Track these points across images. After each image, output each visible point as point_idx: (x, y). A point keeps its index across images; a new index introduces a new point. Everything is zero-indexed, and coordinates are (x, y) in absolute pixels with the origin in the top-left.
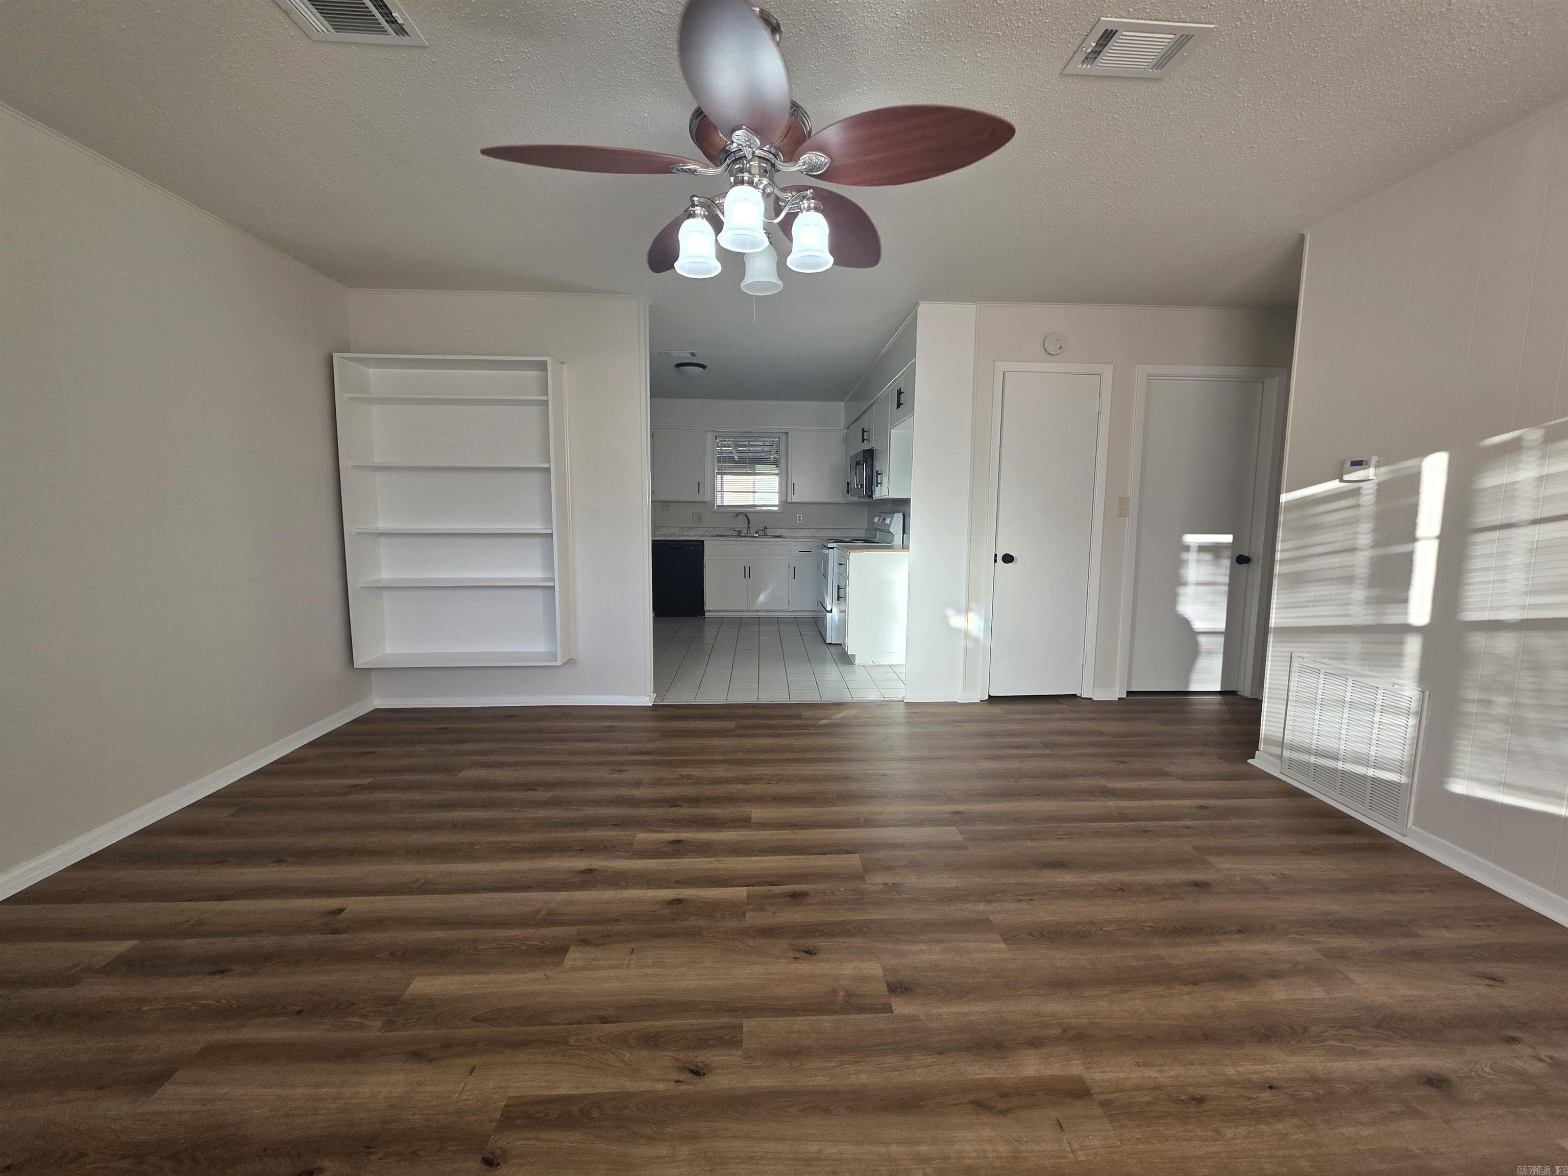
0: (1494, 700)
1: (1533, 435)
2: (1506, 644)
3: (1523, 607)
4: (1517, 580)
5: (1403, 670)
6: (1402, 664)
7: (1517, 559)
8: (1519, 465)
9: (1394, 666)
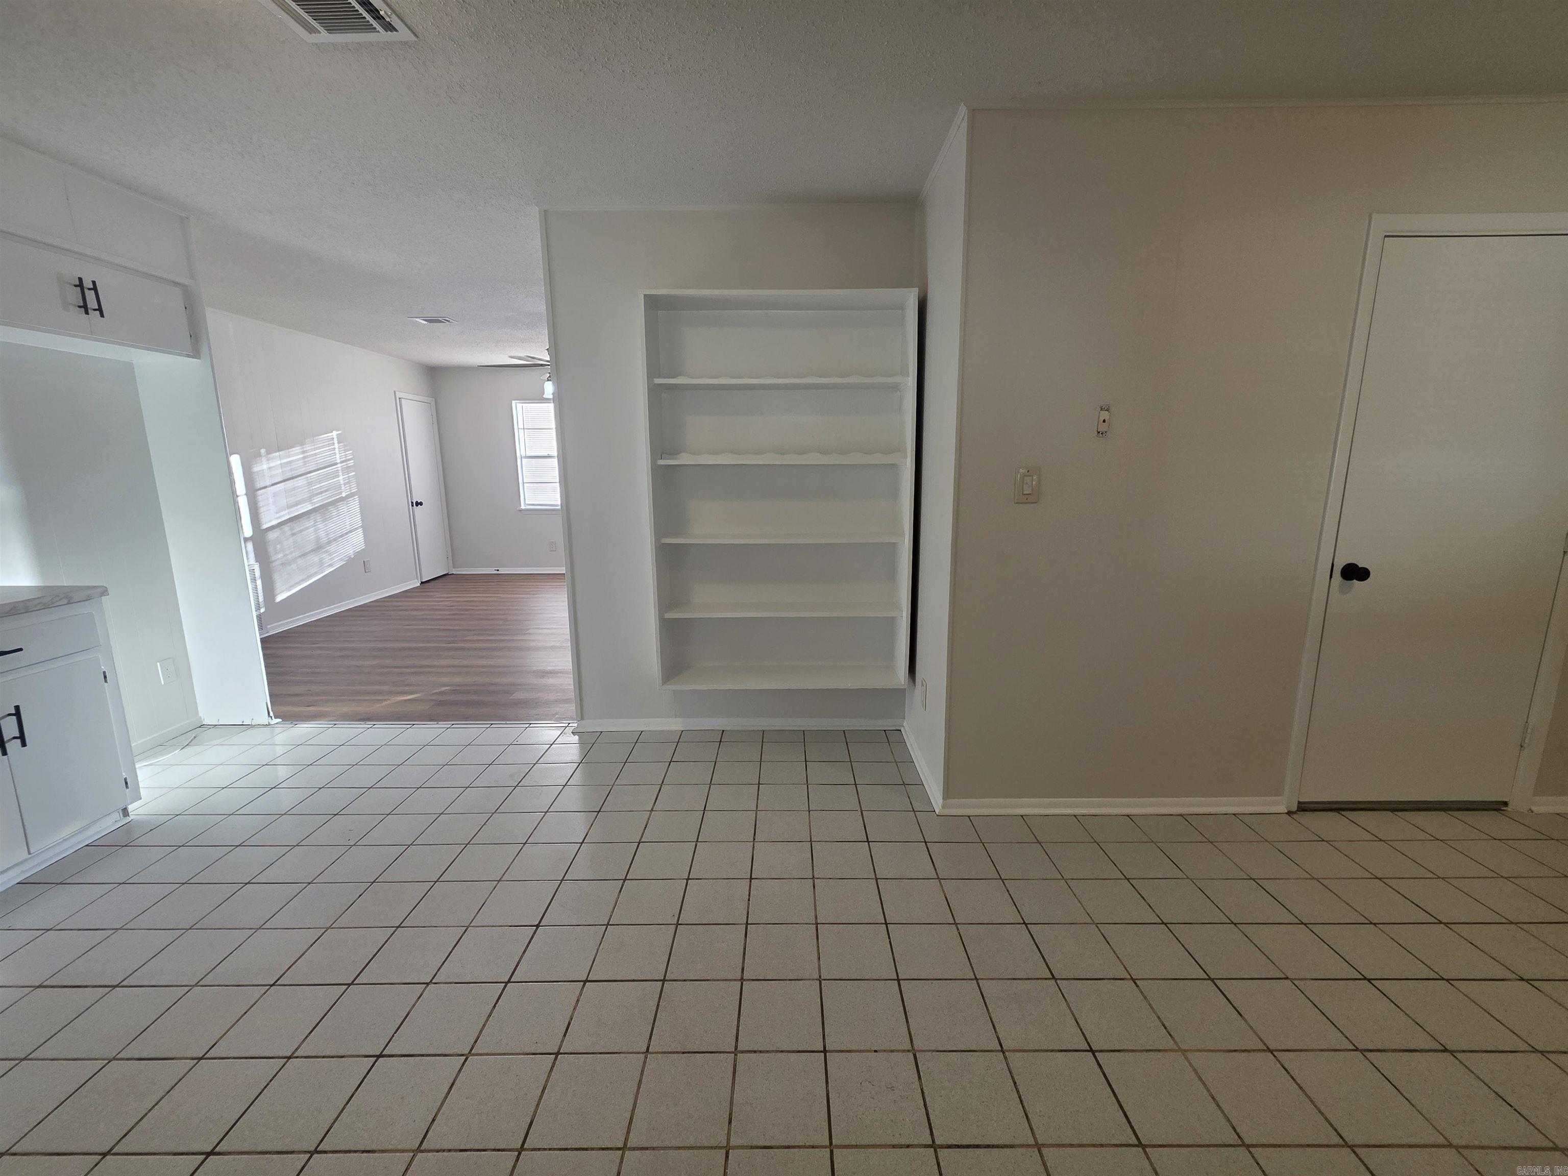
0: (279, 557)
2: (276, 533)
3: (277, 518)
4: (273, 508)
7: (271, 501)
8: (262, 462)
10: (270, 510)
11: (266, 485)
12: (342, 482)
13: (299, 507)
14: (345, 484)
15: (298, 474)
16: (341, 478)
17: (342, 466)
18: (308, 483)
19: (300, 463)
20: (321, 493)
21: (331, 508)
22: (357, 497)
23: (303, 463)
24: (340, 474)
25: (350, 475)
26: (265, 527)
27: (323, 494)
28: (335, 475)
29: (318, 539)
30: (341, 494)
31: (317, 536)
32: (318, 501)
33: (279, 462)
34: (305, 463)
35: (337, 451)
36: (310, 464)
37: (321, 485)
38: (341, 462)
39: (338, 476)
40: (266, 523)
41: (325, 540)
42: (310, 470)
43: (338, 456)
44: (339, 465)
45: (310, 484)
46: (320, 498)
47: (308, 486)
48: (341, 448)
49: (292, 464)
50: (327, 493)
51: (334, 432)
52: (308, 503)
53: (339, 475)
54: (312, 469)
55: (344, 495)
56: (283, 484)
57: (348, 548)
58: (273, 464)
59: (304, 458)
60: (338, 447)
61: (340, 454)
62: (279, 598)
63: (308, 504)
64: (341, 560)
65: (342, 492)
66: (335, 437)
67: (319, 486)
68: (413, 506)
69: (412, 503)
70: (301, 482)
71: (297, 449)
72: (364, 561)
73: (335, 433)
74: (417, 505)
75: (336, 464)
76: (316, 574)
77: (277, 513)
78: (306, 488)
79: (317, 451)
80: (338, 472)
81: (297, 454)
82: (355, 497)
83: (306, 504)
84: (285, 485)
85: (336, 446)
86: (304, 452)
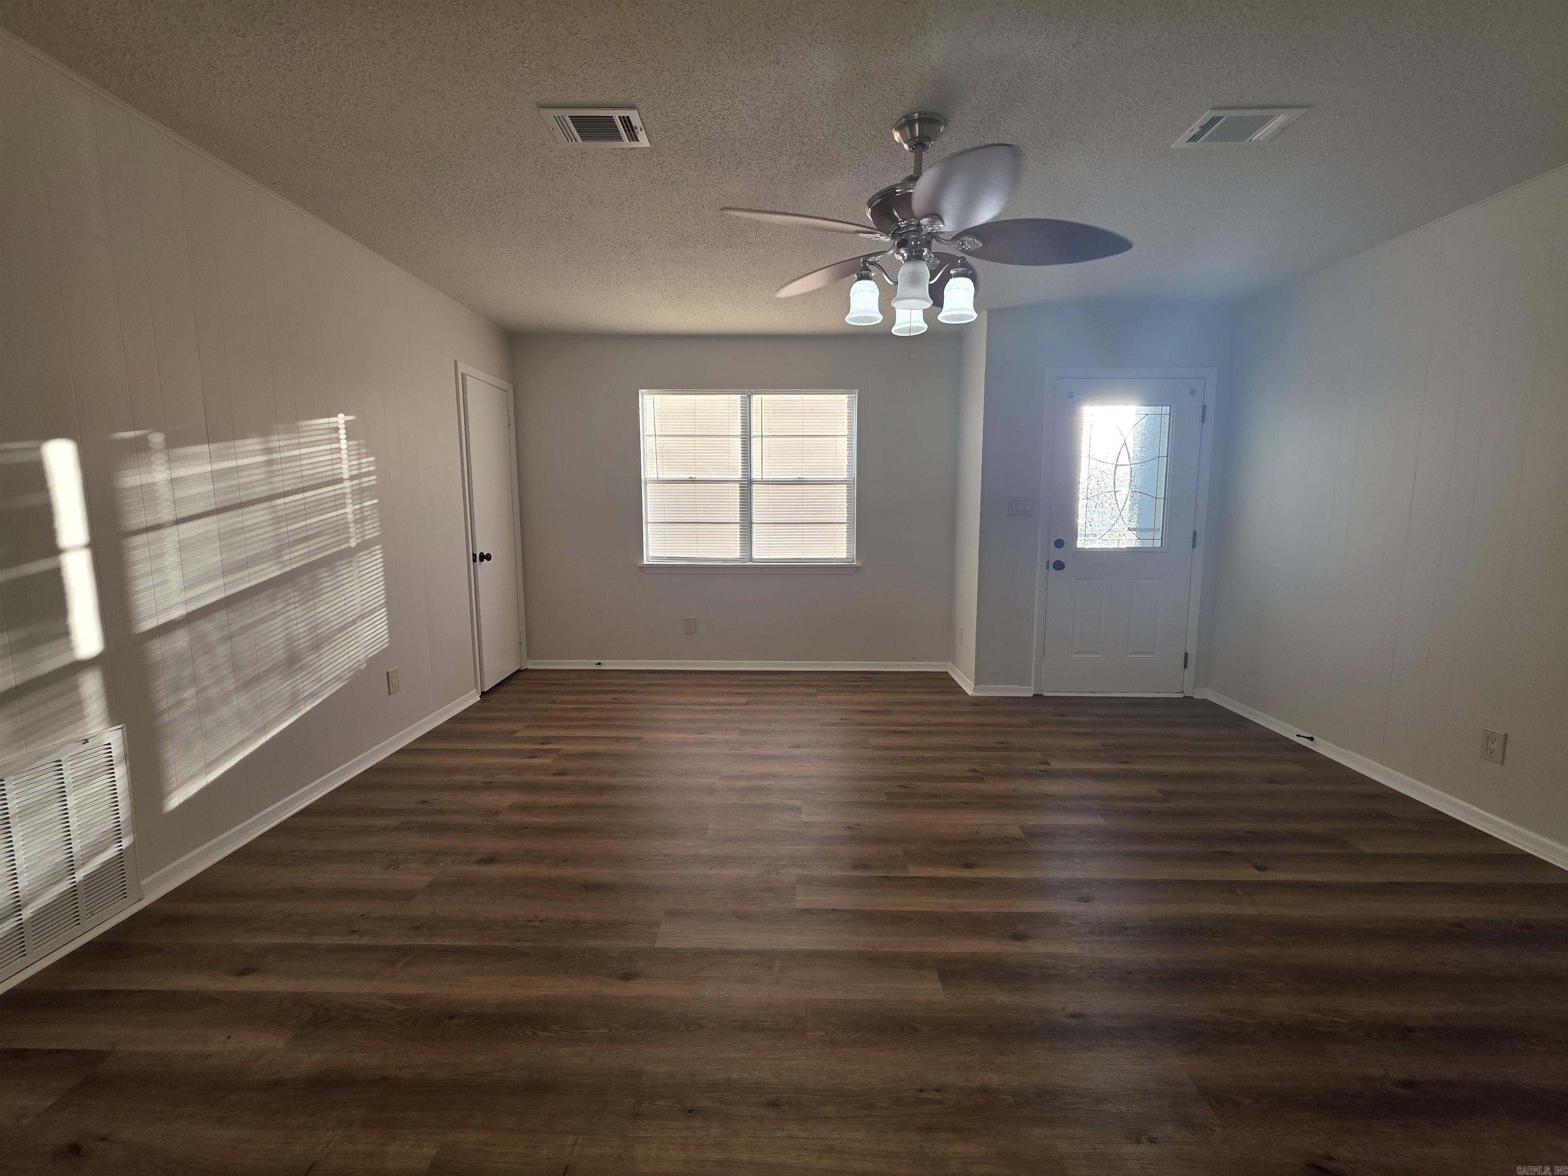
0: (183, 697)
1: (157, 439)
2: (181, 640)
3: (186, 602)
4: (175, 578)
5: (87, 720)
6: (85, 713)
7: (171, 559)
8: (153, 466)
9: (75, 721)
10: (167, 582)
11: (161, 522)
12: (350, 517)
13: (251, 570)
14: (356, 522)
15: (254, 497)
16: (349, 509)
17: (352, 486)
18: (276, 518)
19: (259, 474)
20: (307, 539)
21: (323, 574)
22: (377, 547)
23: (265, 473)
24: (349, 501)
25: (366, 504)
26: (148, 625)
27: (311, 543)
28: (338, 502)
29: (290, 640)
30: (348, 542)
31: (288, 634)
32: (294, 558)
33: (208, 468)
34: (271, 474)
35: (344, 455)
36: (286, 477)
37: (309, 522)
38: (352, 478)
39: (344, 505)
40: (150, 616)
41: (303, 642)
42: (286, 489)
43: (345, 465)
44: (347, 484)
45: (278, 521)
46: (301, 550)
47: (276, 523)
48: (352, 450)
49: (240, 474)
50: (317, 540)
51: (341, 416)
52: (272, 563)
53: (345, 503)
54: (290, 488)
55: (353, 543)
56: (214, 518)
57: (356, 651)
58: (181, 472)
59: (269, 463)
60: (346, 446)
61: (350, 461)
62: (175, 801)
63: (272, 566)
64: (338, 678)
65: (349, 538)
66: (342, 426)
67: (304, 523)
68: (475, 561)
69: (474, 555)
70: (257, 515)
71: (254, 443)
72: (388, 672)
73: (341, 419)
74: (482, 560)
75: (341, 480)
76: (280, 718)
77: (186, 589)
78: (270, 528)
79: (303, 451)
80: (344, 498)
81: (253, 453)
82: (373, 549)
83: (268, 564)
84: (218, 521)
85: (344, 444)
86: (268, 451)
